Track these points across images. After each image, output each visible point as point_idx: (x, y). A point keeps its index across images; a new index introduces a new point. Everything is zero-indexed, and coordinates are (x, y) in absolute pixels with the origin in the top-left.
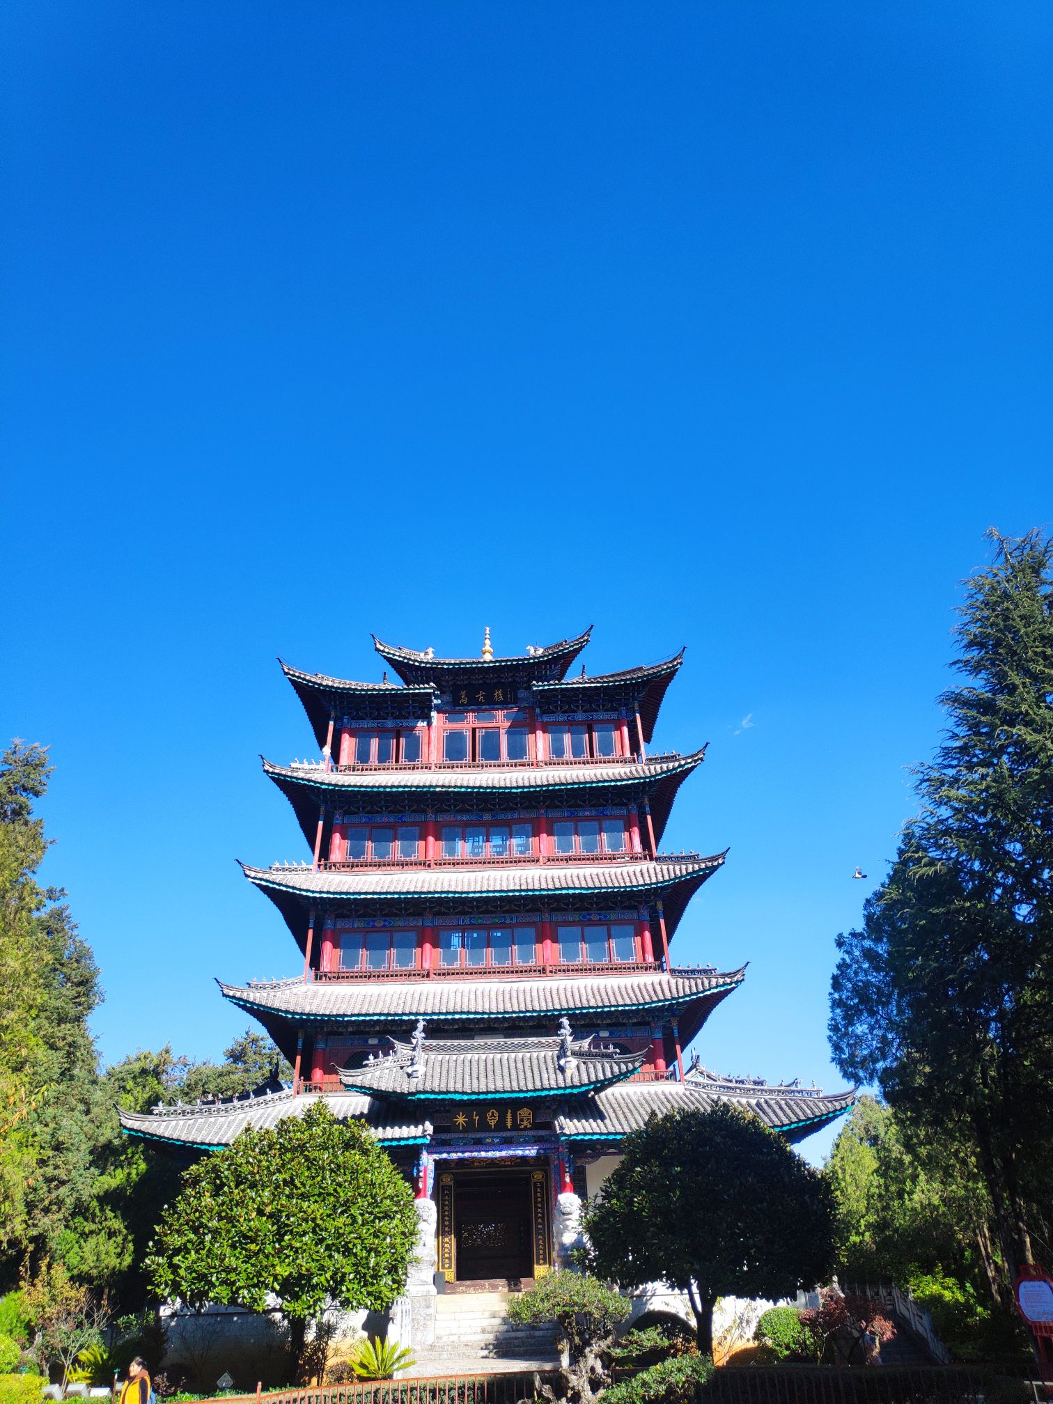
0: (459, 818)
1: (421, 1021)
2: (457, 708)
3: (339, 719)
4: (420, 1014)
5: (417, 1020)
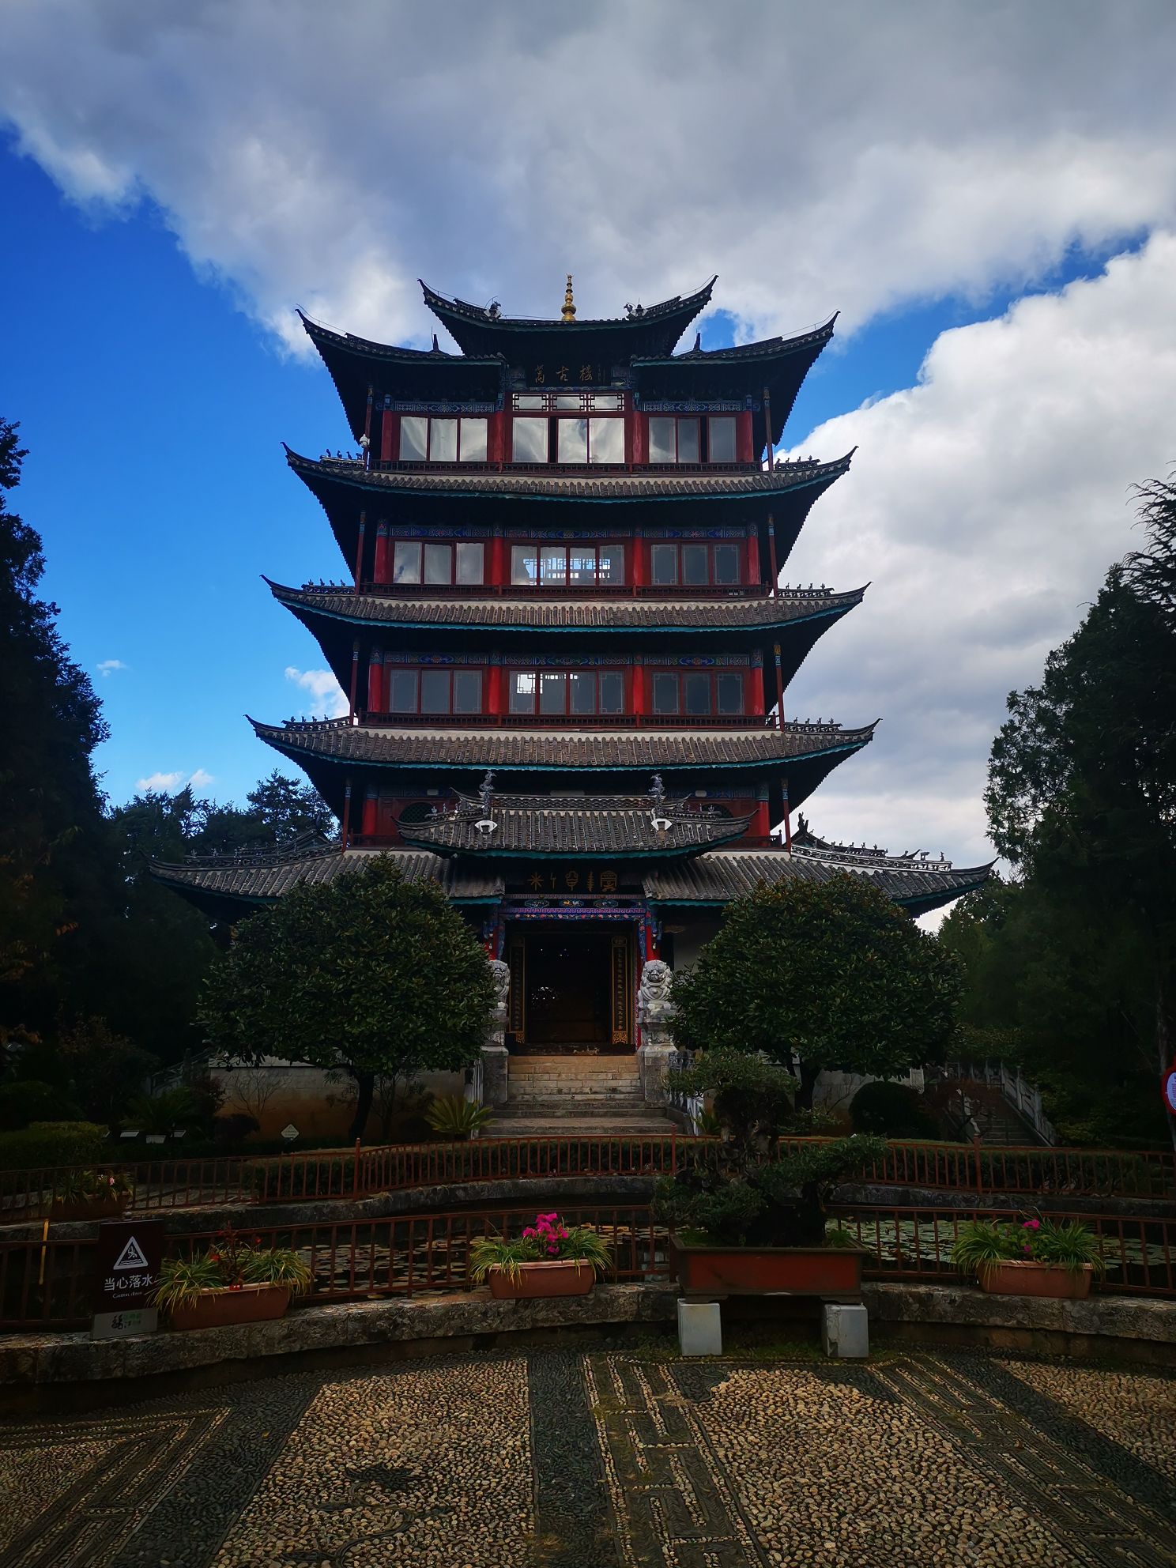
0: (532, 534)
1: (490, 772)
2: (532, 389)
3: (378, 398)
4: (489, 764)
5: (485, 772)
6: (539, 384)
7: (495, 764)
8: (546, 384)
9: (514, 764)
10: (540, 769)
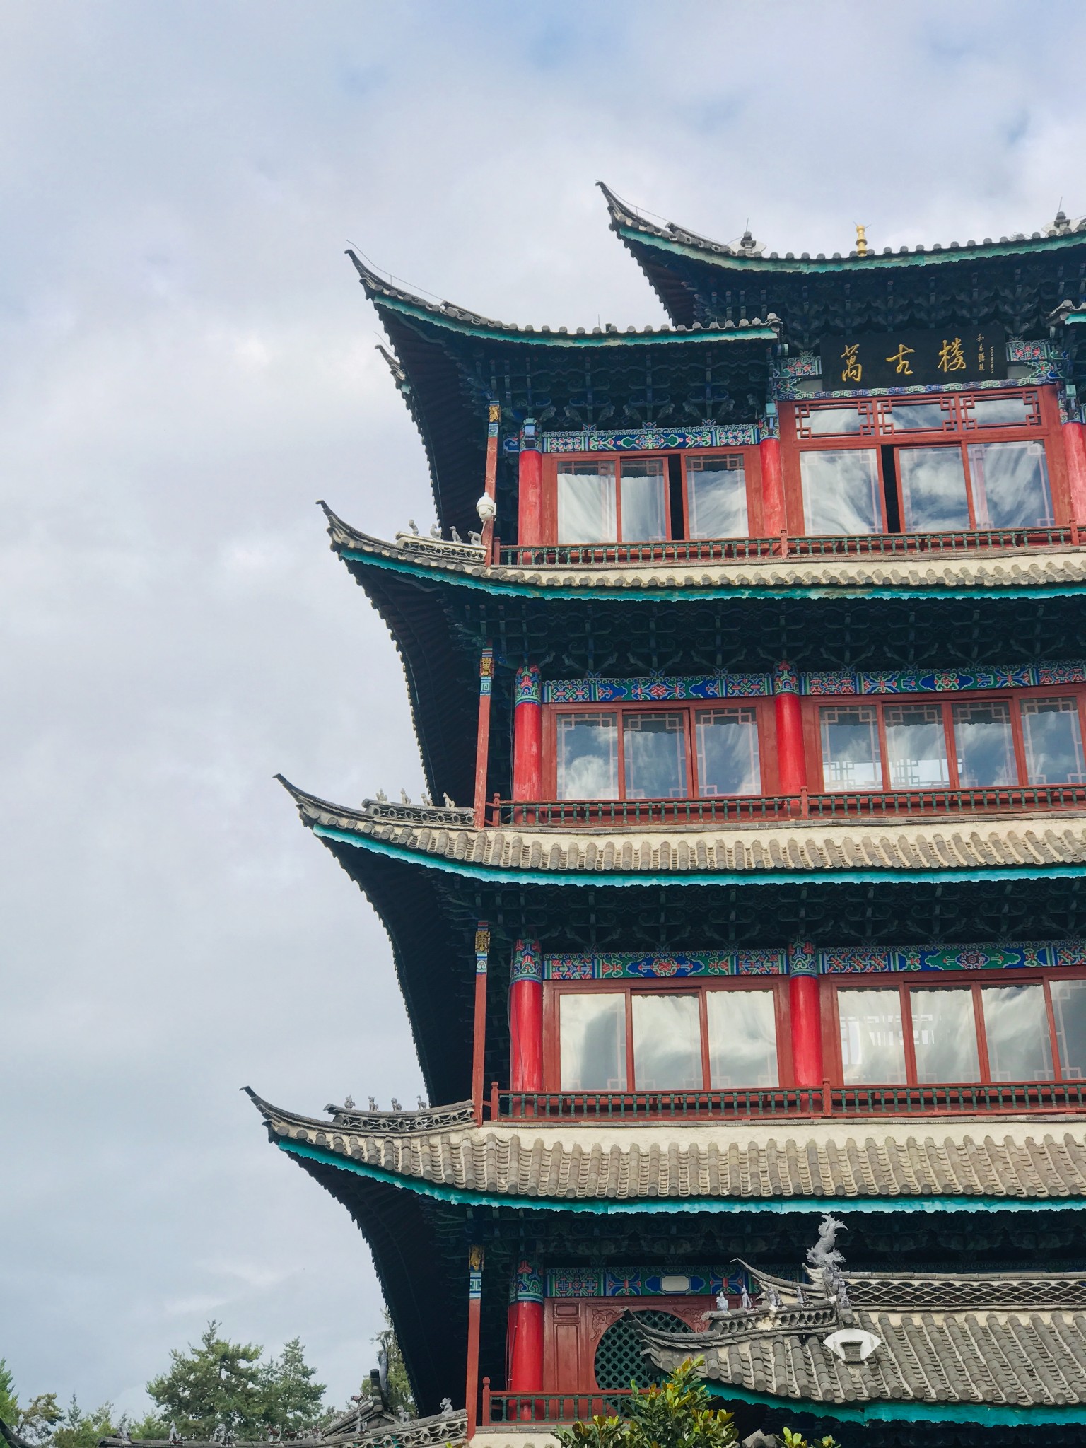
0: (865, 687)
1: (829, 1219)
2: (835, 394)
3: (510, 427)
4: (823, 1198)
5: (817, 1218)
6: (851, 384)
7: (840, 1198)
8: (865, 384)
9: (886, 1198)
10: (951, 1208)
